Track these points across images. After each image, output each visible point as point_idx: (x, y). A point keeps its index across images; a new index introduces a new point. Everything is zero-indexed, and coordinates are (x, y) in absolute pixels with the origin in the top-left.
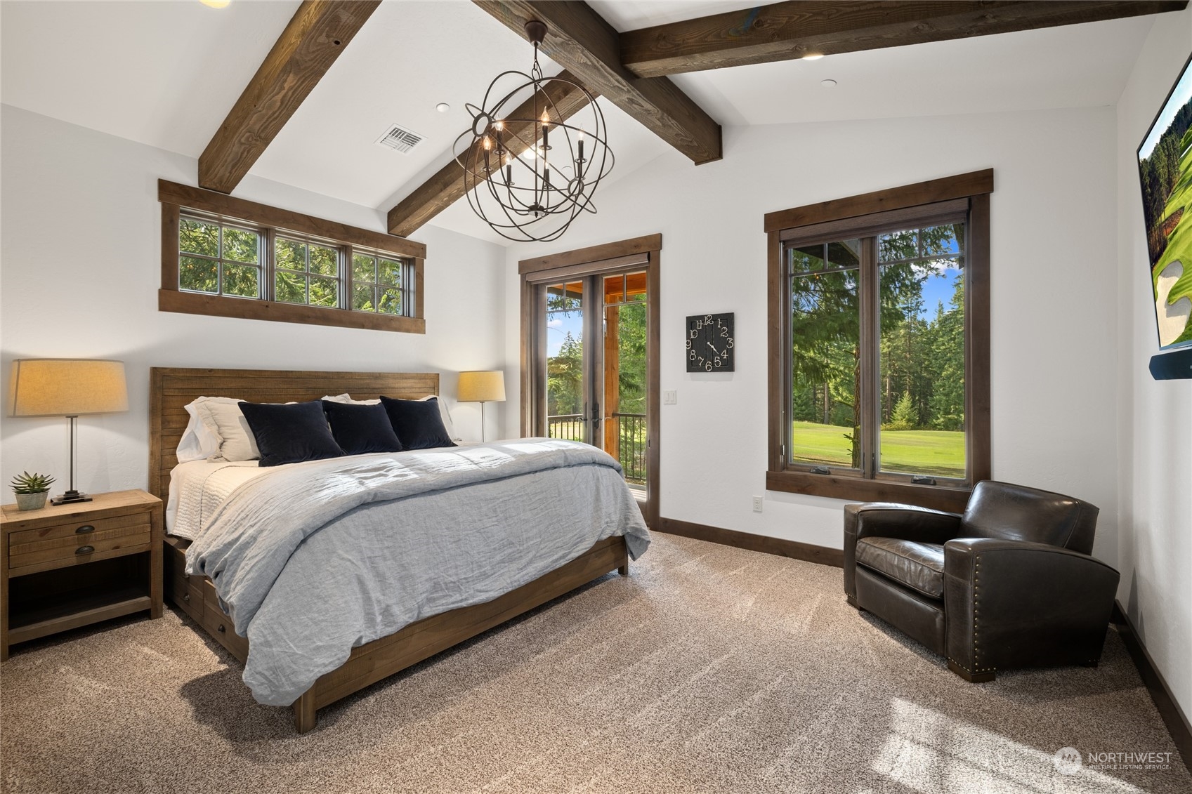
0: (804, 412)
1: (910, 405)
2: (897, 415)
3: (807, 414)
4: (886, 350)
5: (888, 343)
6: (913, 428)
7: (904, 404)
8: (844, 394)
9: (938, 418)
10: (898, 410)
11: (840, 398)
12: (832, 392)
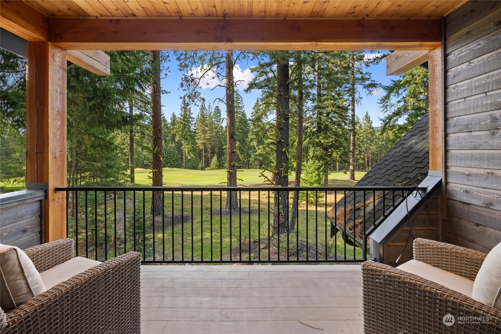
0: (176, 164)
1: (216, 160)
2: (212, 164)
3: (177, 165)
4: (208, 137)
5: (209, 134)
6: (217, 169)
7: (215, 159)
8: (192, 155)
9: (226, 164)
10: (212, 162)
11: (190, 157)
12: (187, 154)
